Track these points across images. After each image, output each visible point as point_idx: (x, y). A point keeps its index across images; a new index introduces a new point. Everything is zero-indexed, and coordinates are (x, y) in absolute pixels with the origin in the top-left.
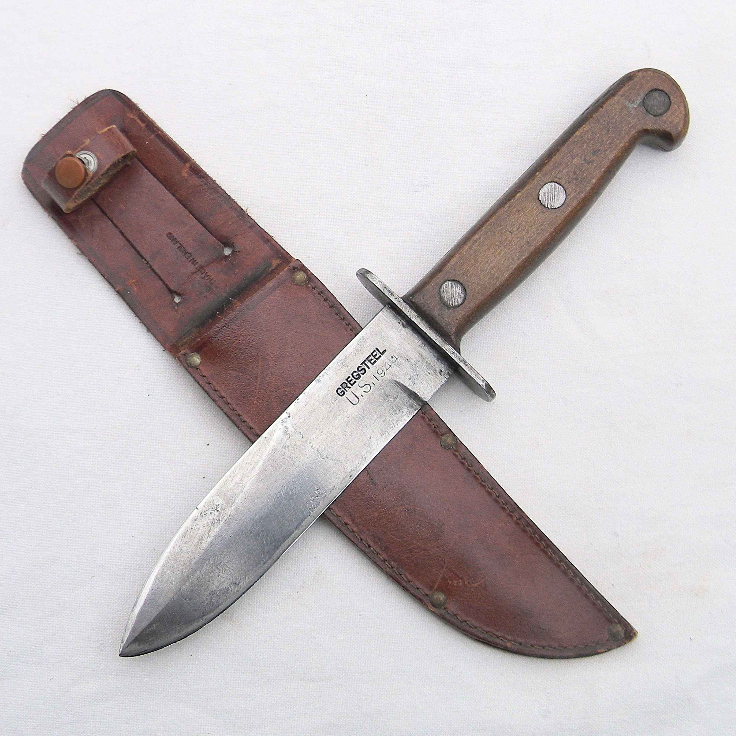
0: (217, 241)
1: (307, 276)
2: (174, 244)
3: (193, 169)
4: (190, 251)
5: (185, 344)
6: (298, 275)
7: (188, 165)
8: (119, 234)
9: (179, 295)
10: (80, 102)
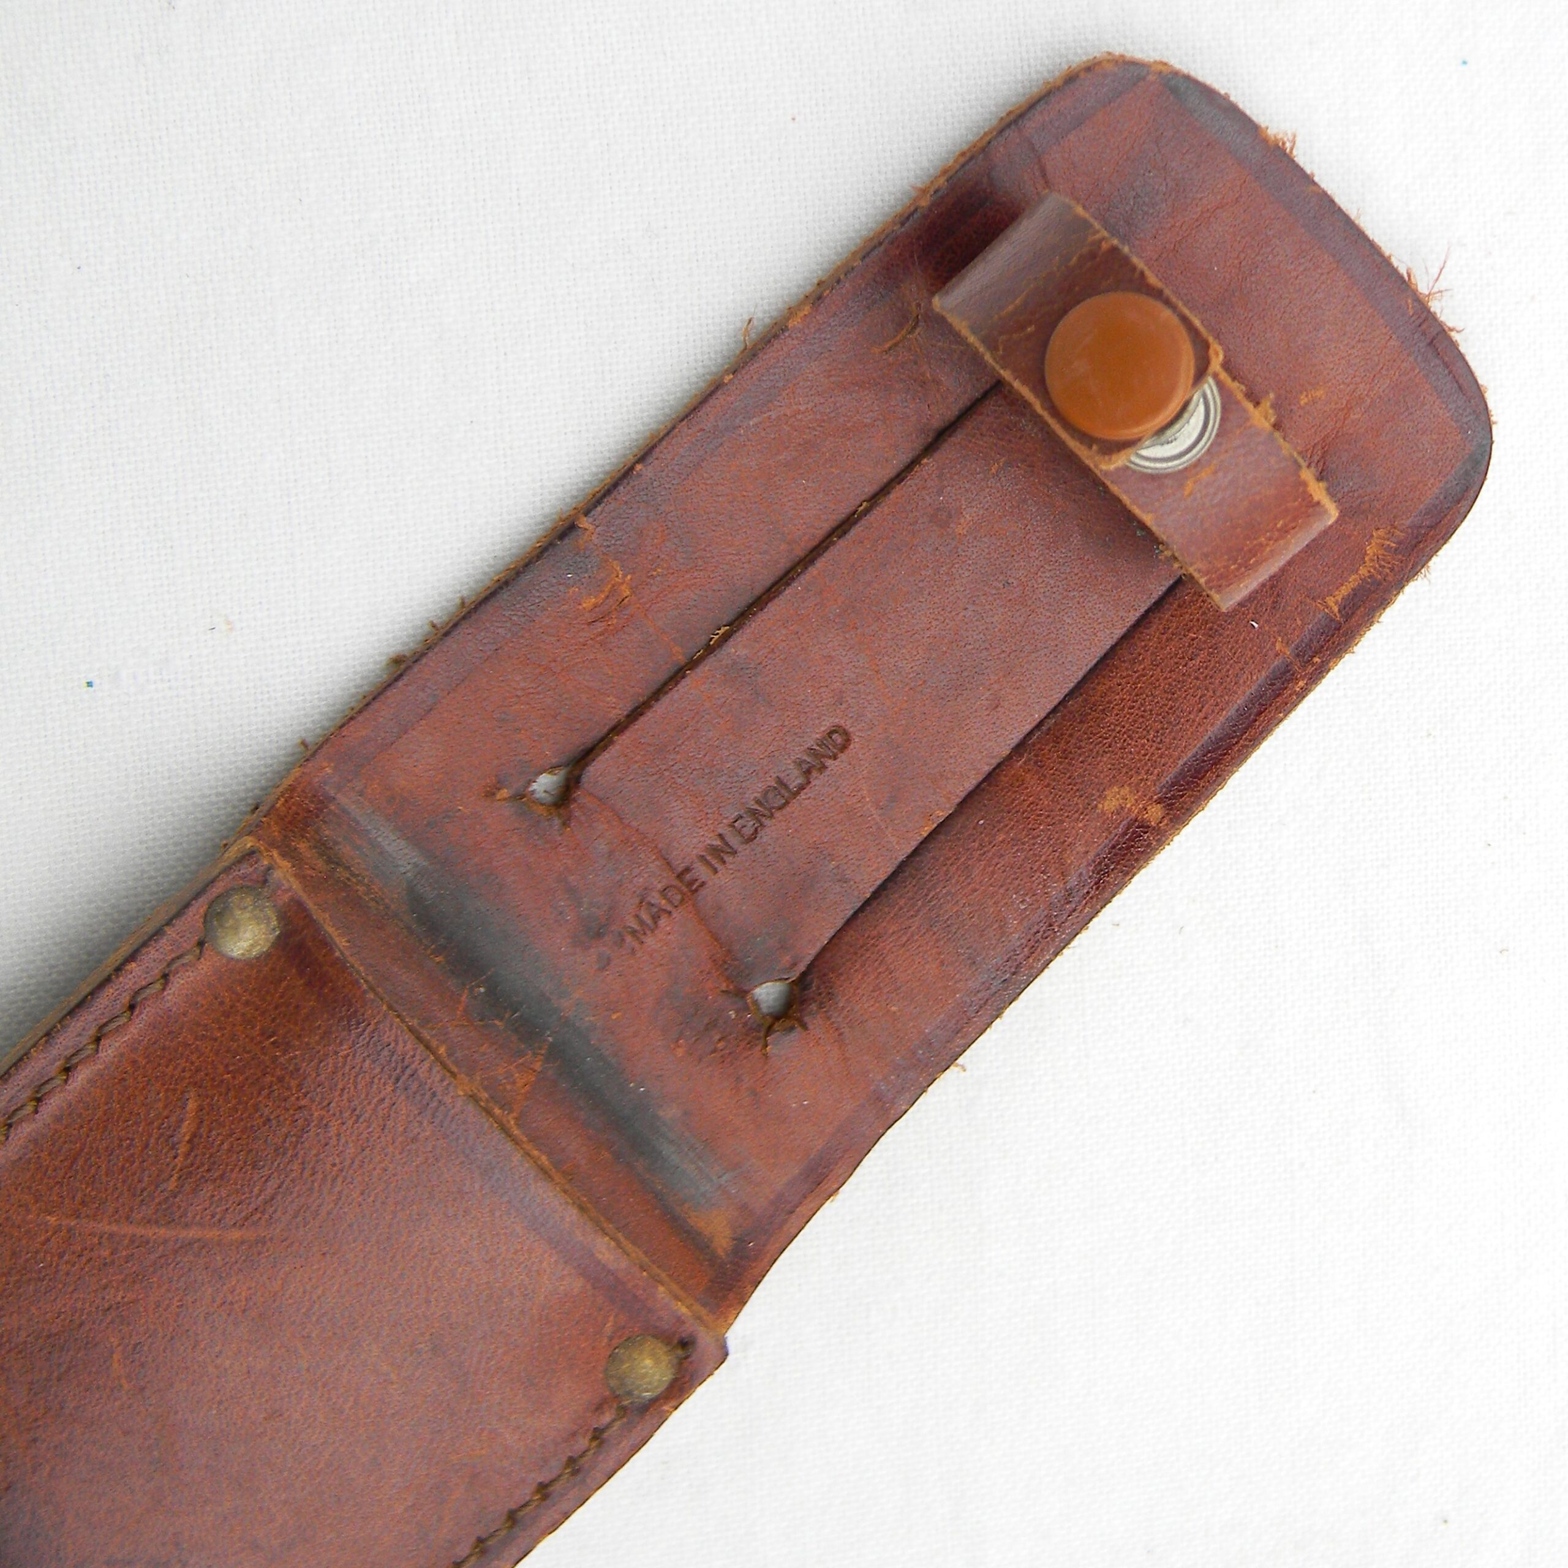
0: (813, 952)
1: (654, 1401)
2: (799, 763)
3: (1136, 836)
4: (765, 836)
5: (329, 861)
6: (657, 1362)
7: (1155, 813)
8: (843, 511)
9: (565, 796)
10: (1435, 306)
